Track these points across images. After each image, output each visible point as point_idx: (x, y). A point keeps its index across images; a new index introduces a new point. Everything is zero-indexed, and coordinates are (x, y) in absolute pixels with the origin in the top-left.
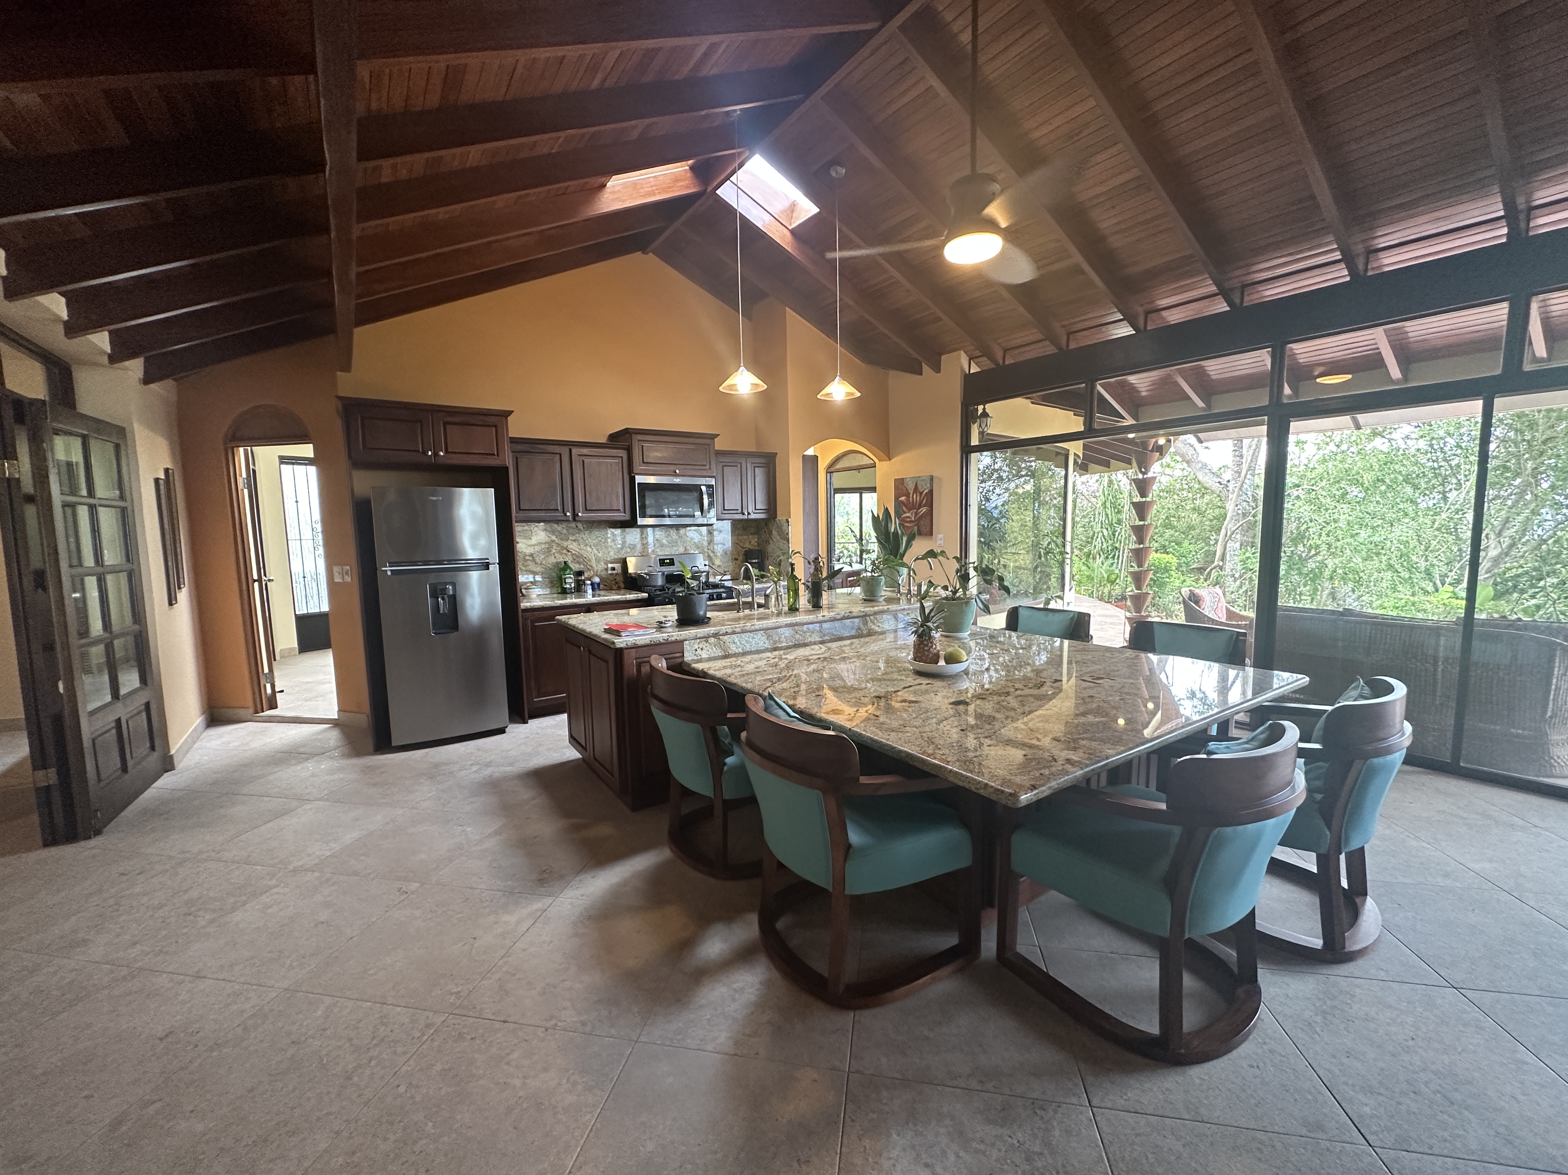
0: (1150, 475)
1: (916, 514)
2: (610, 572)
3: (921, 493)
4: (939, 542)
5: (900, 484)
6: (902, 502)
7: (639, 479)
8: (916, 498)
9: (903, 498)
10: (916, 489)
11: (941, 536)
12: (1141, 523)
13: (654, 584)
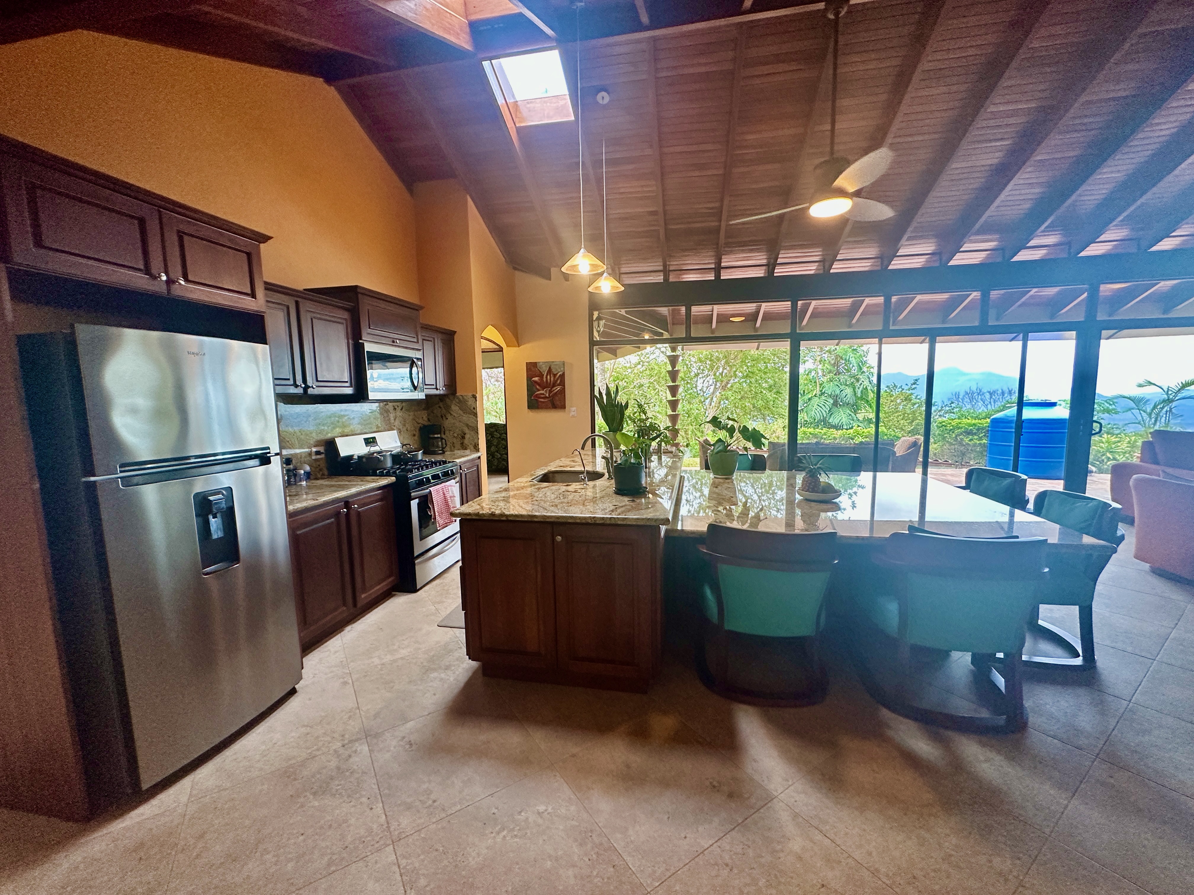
0: (677, 369)
1: (550, 392)
2: (314, 457)
3: (555, 375)
4: (573, 413)
5: (532, 368)
6: (535, 382)
7: (369, 347)
8: (551, 379)
9: (536, 379)
10: (550, 371)
11: (574, 409)
12: (674, 398)
13: (385, 466)
